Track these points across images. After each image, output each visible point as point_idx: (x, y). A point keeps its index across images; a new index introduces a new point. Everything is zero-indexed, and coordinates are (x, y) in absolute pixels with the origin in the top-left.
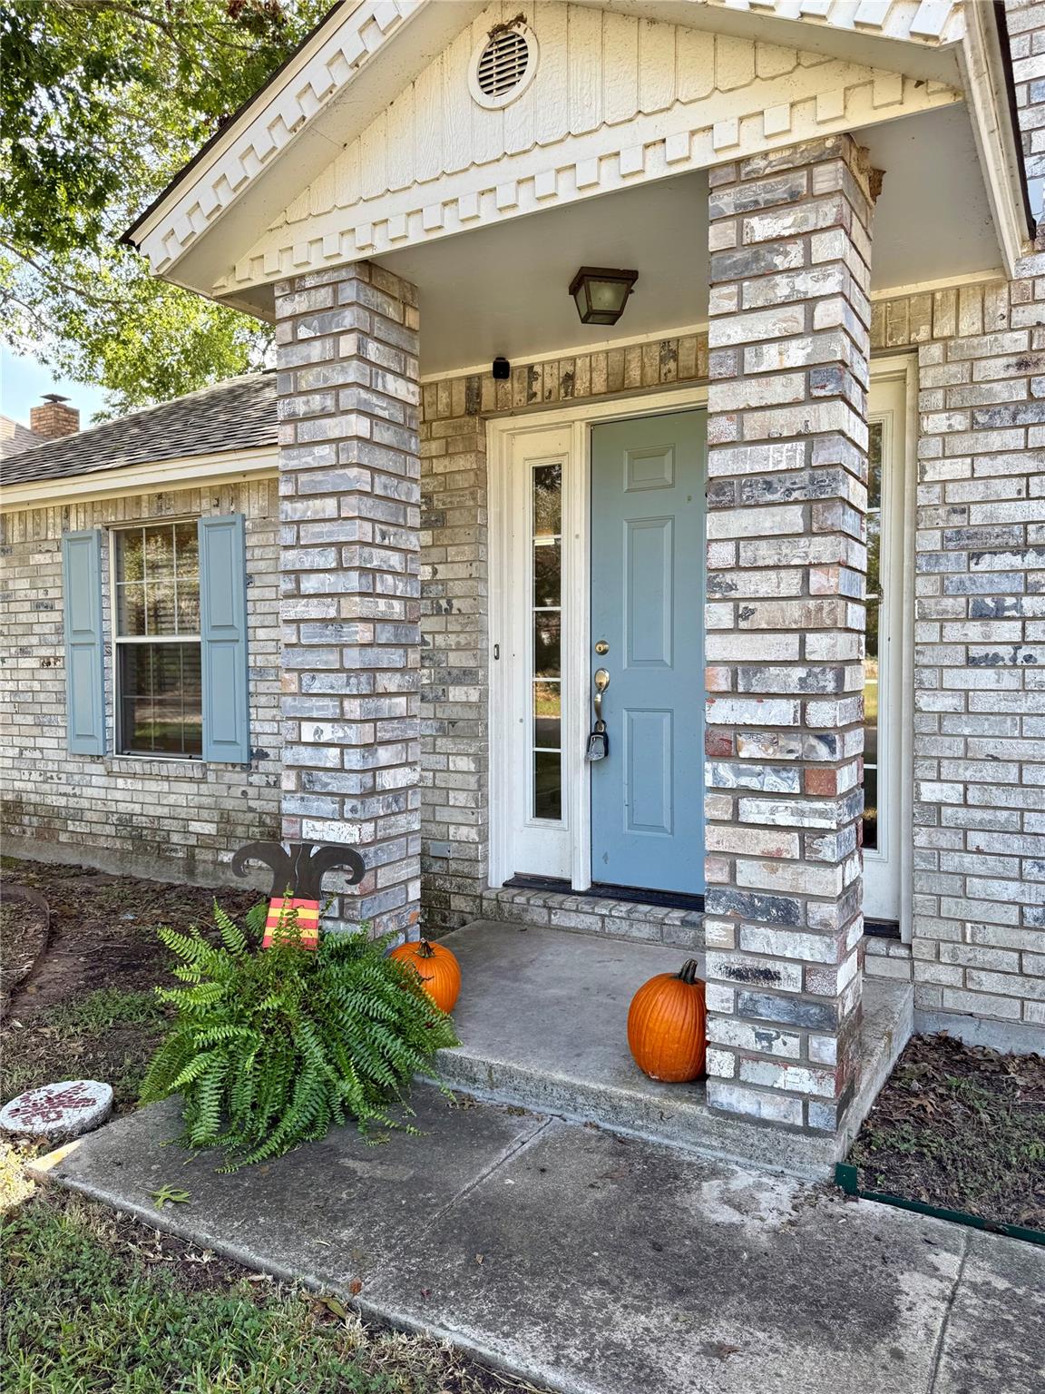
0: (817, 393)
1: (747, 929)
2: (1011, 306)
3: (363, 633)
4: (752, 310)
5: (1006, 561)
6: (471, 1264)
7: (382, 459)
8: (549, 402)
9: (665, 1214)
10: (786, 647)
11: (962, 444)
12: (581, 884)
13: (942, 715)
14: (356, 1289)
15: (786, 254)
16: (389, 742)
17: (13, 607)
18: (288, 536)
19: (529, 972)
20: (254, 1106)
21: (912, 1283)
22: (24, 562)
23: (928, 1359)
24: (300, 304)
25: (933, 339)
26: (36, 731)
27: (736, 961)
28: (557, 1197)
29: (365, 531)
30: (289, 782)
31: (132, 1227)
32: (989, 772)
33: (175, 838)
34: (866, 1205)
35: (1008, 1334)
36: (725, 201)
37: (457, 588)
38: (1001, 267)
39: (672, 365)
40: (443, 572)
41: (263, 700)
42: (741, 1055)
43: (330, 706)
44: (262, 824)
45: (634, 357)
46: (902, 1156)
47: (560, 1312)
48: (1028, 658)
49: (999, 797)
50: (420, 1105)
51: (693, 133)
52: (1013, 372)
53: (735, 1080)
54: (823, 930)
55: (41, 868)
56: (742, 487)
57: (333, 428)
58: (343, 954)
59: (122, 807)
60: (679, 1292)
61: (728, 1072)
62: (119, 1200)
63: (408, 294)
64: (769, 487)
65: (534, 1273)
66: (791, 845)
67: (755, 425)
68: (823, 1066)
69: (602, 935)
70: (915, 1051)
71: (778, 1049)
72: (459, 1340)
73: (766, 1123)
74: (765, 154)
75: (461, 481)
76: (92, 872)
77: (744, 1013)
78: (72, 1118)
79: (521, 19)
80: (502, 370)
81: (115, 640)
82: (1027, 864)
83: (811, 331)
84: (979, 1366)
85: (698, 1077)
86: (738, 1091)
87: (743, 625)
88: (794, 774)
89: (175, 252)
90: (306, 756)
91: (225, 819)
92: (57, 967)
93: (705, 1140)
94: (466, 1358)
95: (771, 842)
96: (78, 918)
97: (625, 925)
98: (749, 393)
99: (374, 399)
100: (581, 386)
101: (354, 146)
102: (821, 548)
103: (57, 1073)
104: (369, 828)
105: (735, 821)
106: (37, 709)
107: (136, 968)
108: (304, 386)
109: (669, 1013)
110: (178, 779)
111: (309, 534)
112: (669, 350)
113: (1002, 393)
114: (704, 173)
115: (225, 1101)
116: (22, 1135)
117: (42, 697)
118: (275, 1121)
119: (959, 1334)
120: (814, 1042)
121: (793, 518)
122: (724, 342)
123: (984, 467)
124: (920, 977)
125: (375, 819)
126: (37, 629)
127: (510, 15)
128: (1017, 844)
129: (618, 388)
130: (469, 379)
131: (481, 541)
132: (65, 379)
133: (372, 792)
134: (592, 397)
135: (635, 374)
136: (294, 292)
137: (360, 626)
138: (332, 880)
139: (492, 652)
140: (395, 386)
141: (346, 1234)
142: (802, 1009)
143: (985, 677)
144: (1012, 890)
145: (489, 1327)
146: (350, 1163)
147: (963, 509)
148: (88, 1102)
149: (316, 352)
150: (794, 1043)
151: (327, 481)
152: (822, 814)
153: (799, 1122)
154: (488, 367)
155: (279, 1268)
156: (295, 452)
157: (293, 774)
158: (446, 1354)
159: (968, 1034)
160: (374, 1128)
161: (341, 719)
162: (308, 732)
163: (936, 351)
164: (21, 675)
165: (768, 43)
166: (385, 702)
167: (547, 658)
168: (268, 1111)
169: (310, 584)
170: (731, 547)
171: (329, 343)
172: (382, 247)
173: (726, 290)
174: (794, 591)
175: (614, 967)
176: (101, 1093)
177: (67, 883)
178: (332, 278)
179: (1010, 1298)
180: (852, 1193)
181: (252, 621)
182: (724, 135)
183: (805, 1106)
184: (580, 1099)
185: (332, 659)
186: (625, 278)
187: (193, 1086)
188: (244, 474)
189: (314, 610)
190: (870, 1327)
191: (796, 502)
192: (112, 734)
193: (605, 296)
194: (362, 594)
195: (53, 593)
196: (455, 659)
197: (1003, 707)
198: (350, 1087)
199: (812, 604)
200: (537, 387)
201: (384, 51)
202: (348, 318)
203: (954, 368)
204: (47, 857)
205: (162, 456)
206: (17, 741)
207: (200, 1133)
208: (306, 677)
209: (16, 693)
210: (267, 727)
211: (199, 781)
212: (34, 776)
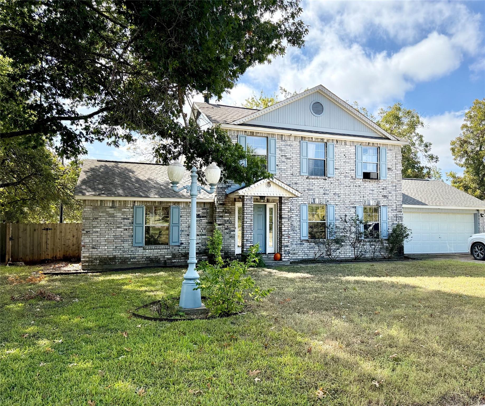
4: (285, 206)
15: (287, 203)
17: (115, 219)
26: (122, 243)
33: (161, 259)
36: (283, 199)
37: (232, 221)
40: (230, 219)
41: (183, 235)
42: (284, 257)
43: (250, 234)
51: (282, 194)
56: (284, 218)
57: (251, 209)
59: (147, 255)
66: (287, 242)
74: (285, 196)
79: (270, 182)
81: (145, 225)
90: (247, 238)
91: (174, 255)
106: (122, 238)
108: (247, 205)
117: (124, 236)
122: (283, 208)
126: (123, 223)
139: (236, 228)
164: (117, 232)
181: (181, 223)
188: (180, 201)
191: (287, 219)
192: (144, 242)
196: (232, 229)
206: (115, 245)
209: (115, 236)
210: (184, 239)
211: (168, 249)
212: (120, 252)
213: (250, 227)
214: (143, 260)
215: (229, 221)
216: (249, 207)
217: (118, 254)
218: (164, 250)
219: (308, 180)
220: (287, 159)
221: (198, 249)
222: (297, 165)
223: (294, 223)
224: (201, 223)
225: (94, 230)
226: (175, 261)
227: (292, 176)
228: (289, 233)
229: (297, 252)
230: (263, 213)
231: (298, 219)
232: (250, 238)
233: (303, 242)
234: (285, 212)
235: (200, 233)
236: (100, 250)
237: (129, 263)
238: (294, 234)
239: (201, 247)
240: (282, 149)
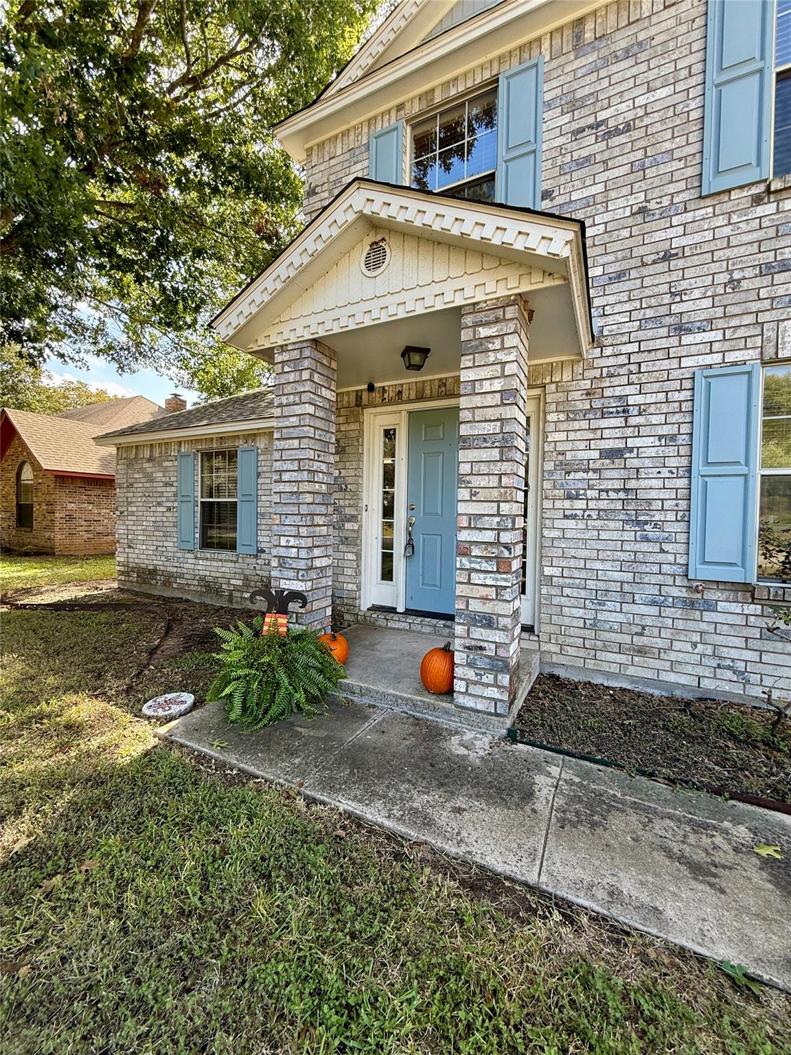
0: (505, 402)
1: (473, 629)
2: (584, 370)
3: (309, 498)
4: (479, 366)
5: (581, 475)
6: (352, 773)
7: (319, 424)
8: (391, 402)
9: (436, 751)
10: (491, 508)
11: (562, 426)
12: (401, 609)
13: (553, 539)
14: (301, 785)
15: (494, 343)
16: (319, 546)
17: (155, 484)
18: (277, 456)
19: (378, 647)
20: (257, 704)
21: (540, 779)
22: (160, 465)
23: (547, 812)
24: (285, 357)
25: (552, 382)
26: (164, 539)
27: (468, 642)
28: (389, 744)
29: (311, 454)
30: (274, 563)
31: (201, 758)
32: (572, 563)
33: (224, 586)
34: (520, 746)
35: (580, 801)
36: (468, 320)
37: (350, 480)
38: (580, 354)
39: (443, 389)
40: (344, 473)
41: (263, 527)
42: (469, 682)
43: (293, 531)
44: (262, 581)
45: (427, 384)
46: (535, 725)
47: (390, 794)
48: (589, 516)
49: (576, 574)
50: (330, 704)
51: (455, 291)
52: (584, 397)
53: (466, 693)
54: (505, 629)
55: (164, 599)
56: (474, 440)
57: (298, 410)
58: (298, 638)
59: (201, 572)
60: (442, 785)
61: (463, 690)
62: (196, 746)
63: (332, 354)
64: (485, 440)
65: (379, 777)
66: (492, 593)
67: (479, 415)
68: (504, 687)
69: (410, 631)
70: (539, 680)
71: (484, 679)
72: (346, 807)
73: (479, 711)
74: (486, 301)
75: (353, 434)
76: (187, 601)
77: (470, 665)
78: (175, 709)
79: (383, 239)
80: (371, 388)
81: (200, 500)
82: (587, 602)
83: (504, 376)
84: (568, 815)
85: (450, 692)
86: (467, 697)
87: (474, 498)
88: (494, 563)
89: (231, 332)
90: (282, 552)
91: (246, 579)
92: (171, 642)
93: (453, 719)
94: (349, 815)
95: (483, 592)
96: (180, 621)
97: (419, 627)
98: (477, 401)
99: (316, 398)
100: (405, 396)
101: (311, 290)
102: (506, 467)
103: (170, 689)
104: (309, 583)
105: (469, 583)
106: (165, 529)
107: (206, 643)
108: (286, 392)
109: (438, 665)
110: (225, 561)
111: (286, 455)
112: (442, 383)
113: (580, 405)
114: (459, 308)
115: (244, 702)
116: (153, 717)
117: (167, 524)
118: (266, 711)
119: (560, 801)
120: (500, 677)
121: (495, 454)
122: (467, 379)
123: (572, 436)
124: (542, 649)
125: (312, 580)
126: (165, 494)
127: (379, 238)
128: (583, 594)
129: (420, 398)
130: (357, 391)
131: (360, 460)
132: (180, 387)
133: (311, 568)
134: (410, 401)
135: (428, 392)
136: (283, 351)
137: (308, 495)
138: (292, 606)
139: (364, 508)
140: (325, 392)
141: (297, 761)
142: (495, 663)
143: (571, 523)
144: (581, 612)
145: (360, 801)
146: (299, 729)
147: (563, 453)
148: (183, 702)
149: (292, 377)
150: (491, 677)
151: (295, 433)
152: (506, 580)
153: (493, 711)
154: (365, 387)
155: (267, 776)
156: (281, 420)
157: (276, 559)
158: (341, 814)
159: (561, 673)
160: (309, 714)
161: (298, 536)
162: (283, 542)
163: (553, 387)
164: (158, 514)
165: (487, 254)
166: (318, 529)
167: (388, 511)
168: (264, 706)
169: (286, 477)
170: (469, 465)
171: (298, 373)
172: (322, 333)
173: (468, 357)
174: (496, 484)
175: (415, 645)
176: (189, 698)
177: (176, 605)
178: (300, 345)
179: (580, 785)
180: (514, 741)
181: (260, 493)
182: (468, 293)
183: (496, 704)
184: (400, 701)
185: (295, 509)
186: (425, 352)
187: (230, 696)
188: (258, 429)
189: (288, 488)
190: (523, 799)
191: (496, 447)
192: (197, 541)
193: (416, 359)
194: (309, 481)
195: (173, 479)
196: (348, 511)
197: (578, 536)
198: (300, 696)
199: (502, 490)
200: (386, 396)
201: (324, 250)
202: (306, 363)
203: (561, 394)
204: (168, 594)
205: (223, 421)
206: (155, 543)
207: (233, 716)
208: (283, 517)
209: (155, 522)
210: (265, 539)
211: (235, 562)
212: (162, 558)
214: (195, 582)
215: (340, 481)
217: (161, 563)
218: (229, 565)
219: (770, 208)
220: (617, 132)
225: (130, 509)
233: (710, 595)
236: (137, 551)
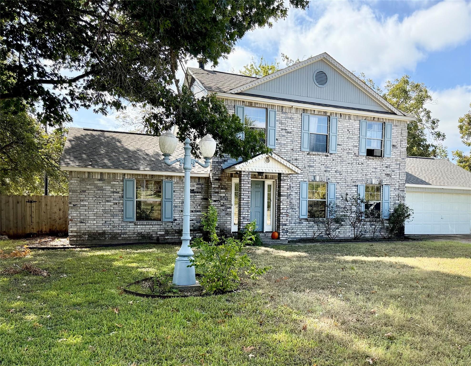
4: (284, 183)
15: (286, 180)
17: (104, 192)
26: (111, 218)
33: (154, 235)
36: (282, 176)
37: (229, 197)
41: (176, 211)
44: (175, 231)
51: (281, 171)
56: (283, 195)
59: (139, 231)
79: (269, 158)
81: (136, 200)
90: (244, 216)
91: (167, 231)
106: (112, 213)
117: (114, 211)
121: (286, 198)
122: (282, 185)
126: (112, 197)
130: (231, 173)
139: (233, 205)
149: (246, 178)
151: (248, 190)
161: (248, 212)
162: (244, 213)
164: (106, 206)
170: (283, 199)
173: (282, 181)
181: (174, 198)
189: (245, 202)
192: (135, 217)
195: (118, 190)
206: (104, 220)
209: (104, 210)
210: (177, 215)
211: (160, 225)
212: (110, 227)
213: (247, 204)
214: (134, 235)
215: (226, 197)
216: (246, 183)
217: (108, 229)
218: (157, 226)
219: (309, 156)
220: (288, 132)
221: (193, 226)
222: (298, 139)
223: (293, 201)
224: (195, 199)
225: (82, 203)
226: (169, 237)
227: (292, 151)
228: (288, 211)
229: (296, 231)
230: (261, 190)
231: (297, 197)
232: (247, 216)
233: (302, 221)
234: (284, 189)
235: (195, 209)
236: (88, 224)
237: (119, 238)
238: (293, 213)
239: (196, 224)
240: (283, 122)
